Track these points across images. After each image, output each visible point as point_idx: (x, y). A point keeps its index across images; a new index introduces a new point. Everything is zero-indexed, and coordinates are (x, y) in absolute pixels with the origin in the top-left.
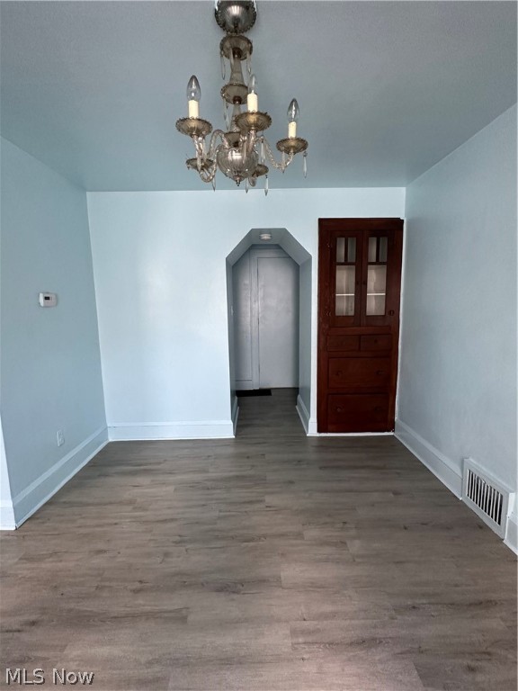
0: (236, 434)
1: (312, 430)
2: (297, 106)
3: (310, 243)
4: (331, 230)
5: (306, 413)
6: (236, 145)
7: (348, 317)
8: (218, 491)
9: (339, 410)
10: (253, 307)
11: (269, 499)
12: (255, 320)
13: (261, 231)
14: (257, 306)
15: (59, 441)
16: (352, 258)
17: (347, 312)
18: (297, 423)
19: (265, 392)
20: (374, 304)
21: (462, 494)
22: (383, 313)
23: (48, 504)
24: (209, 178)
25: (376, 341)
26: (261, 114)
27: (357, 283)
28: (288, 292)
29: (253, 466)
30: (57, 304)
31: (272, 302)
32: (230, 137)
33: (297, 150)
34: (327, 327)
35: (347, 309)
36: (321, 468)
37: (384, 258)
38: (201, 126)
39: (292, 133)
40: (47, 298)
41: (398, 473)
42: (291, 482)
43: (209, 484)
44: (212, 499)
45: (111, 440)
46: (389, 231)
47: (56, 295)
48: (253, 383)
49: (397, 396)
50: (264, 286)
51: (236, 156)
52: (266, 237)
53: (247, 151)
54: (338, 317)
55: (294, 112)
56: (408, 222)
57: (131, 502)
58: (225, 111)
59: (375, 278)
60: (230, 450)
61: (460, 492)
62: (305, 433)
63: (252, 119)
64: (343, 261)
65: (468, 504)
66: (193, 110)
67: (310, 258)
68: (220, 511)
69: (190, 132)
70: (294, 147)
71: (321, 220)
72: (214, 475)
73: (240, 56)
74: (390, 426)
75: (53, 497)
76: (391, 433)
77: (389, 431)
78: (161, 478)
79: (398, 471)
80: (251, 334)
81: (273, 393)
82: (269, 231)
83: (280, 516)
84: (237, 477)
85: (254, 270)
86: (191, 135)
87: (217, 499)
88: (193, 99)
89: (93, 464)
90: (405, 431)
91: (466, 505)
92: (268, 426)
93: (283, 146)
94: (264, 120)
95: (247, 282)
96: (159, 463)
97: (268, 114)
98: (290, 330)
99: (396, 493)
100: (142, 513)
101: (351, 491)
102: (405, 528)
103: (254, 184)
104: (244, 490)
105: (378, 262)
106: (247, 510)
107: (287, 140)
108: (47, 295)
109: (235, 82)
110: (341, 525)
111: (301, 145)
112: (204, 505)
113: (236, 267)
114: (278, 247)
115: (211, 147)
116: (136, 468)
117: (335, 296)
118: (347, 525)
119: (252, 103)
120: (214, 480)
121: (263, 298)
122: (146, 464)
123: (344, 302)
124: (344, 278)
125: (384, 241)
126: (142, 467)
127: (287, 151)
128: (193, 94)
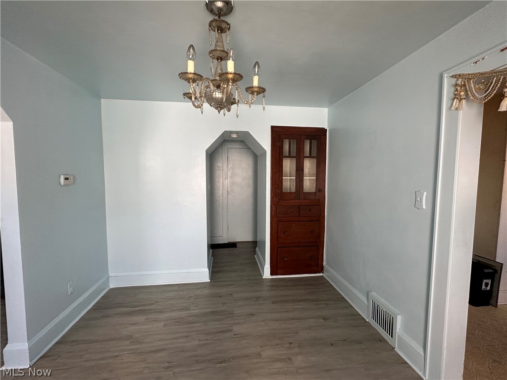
0: (211, 279)
1: (267, 273)
2: (259, 66)
3: (265, 142)
4: (279, 134)
5: (263, 262)
6: (218, 87)
7: (290, 193)
8: (198, 325)
9: (285, 259)
10: (223, 182)
11: (236, 329)
12: (225, 192)
13: (231, 132)
14: (227, 182)
15: (70, 290)
16: (294, 153)
17: (290, 189)
18: (256, 268)
19: (233, 245)
20: (309, 183)
21: (368, 317)
22: (314, 191)
23: (57, 343)
24: (198, 105)
25: (310, 210)
26: (237, 74)
27: (297, 170)
28: (250, 173)
29: (224, 303)
30: (73, 183)
31: (238, 180)
32: (214, 82)
33: (258, 93)
34: (277, 200)
35: (290, 187)
36: (273, 303)
37: (314, 154)
38: (196, 77)
39: (256, 83)
40: (66, 179)
41: (326, 304)
42: (252, 315)
43: (190, 319)
44: (193, 332)
45: (111, 287)
46: (317, 135)
47: (74, 177)
48: (224, 237)
49: (324, 248)
50: (232, 168)
51: (218, 95)
52: (234, 136)
53: (226, 94)
54: (285, 193)
55: (256, 70)
56: (330, 130)
57: (129, 337)
58: (212, 65)
59: (309, 165)
60: (207, 292)
61: (367, 315)
62: (261, 276)
63: (230, 76)
64: (288, 155)
65: (372, 324)
66: (191, 67)
67: (265, 152)
68: (200, 340)
69: (188, 80)
70: (256, 91)
71: (272, 127)
72: (195, 311)
73: (222, 32)
74: (321, 269)
75: (63, 337)
76: (321, 274)
77: (319, 273)
78: (153, 316)
79: (326, 302)
80: (223, 202)
81: (238, 246)
82: (237, 133)
83: (244, 341)
84: (212, 312)
85: (225, 157)
86: (189, 82)
87: (196, 331)
88: (190, 59)
89: (96, 308)
90: (330, 273)
91: (371, 325)
92: (234, 271)
93: (250, 90)
94: (238, 77)
95: (220, 165)
96: (152, 304)
97: (241, 74)
98: (250, 200)
99: (324, 319)
100: (137, 346)
101: (293, 319)
102: (332, 345)
103: (229, 110)
104: (217, 323)
105: (310, 157)
106: (220, 338)
107: (253, 87)
108: (67, 177)
109: (218, 49)
110: (288, 345)
111: (261, 90)
112: (187, 336)
113: (212, 155)
114: (242, 142)
115: (201, 89)
116: (133, 309)
117: (282, 179)
118: (292, 345)
119: (231, 66)
120: (194, 316)
121: (232, 177)
122: (141, 306)
123: (289, 183)
124: (288, 165)
125: (315, 142)
126: (137, 308)
127: (252, 93)
128: (191, 57)
